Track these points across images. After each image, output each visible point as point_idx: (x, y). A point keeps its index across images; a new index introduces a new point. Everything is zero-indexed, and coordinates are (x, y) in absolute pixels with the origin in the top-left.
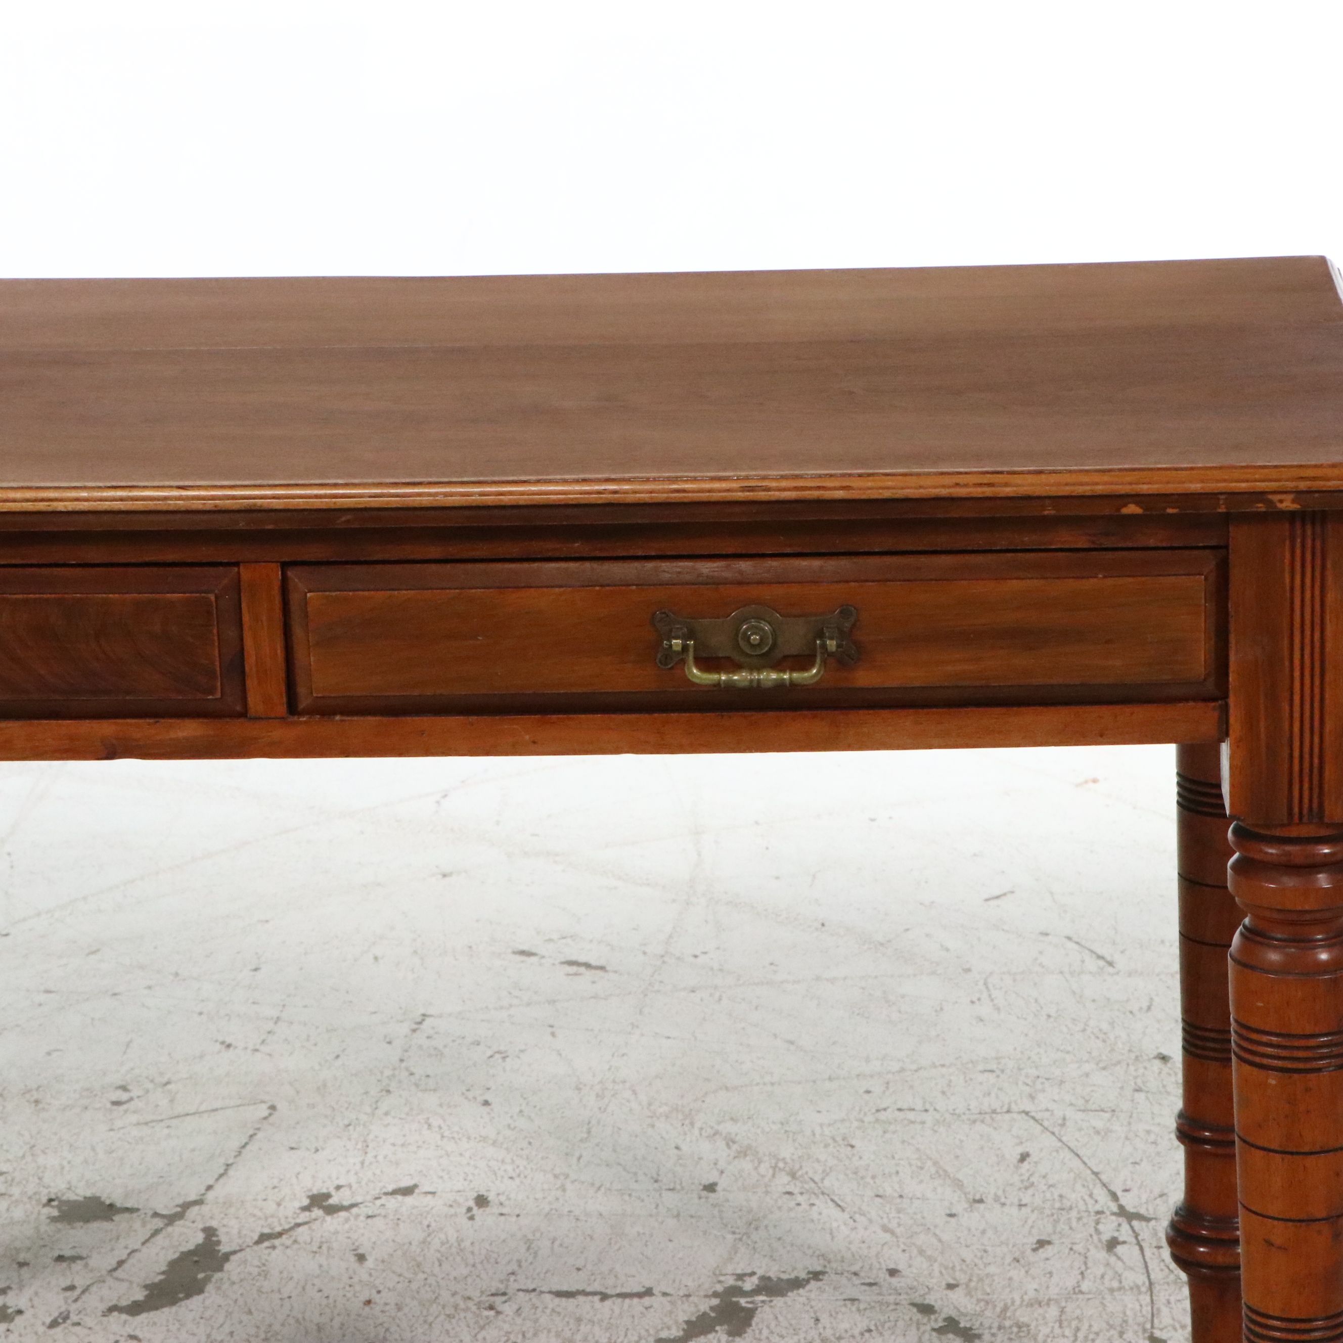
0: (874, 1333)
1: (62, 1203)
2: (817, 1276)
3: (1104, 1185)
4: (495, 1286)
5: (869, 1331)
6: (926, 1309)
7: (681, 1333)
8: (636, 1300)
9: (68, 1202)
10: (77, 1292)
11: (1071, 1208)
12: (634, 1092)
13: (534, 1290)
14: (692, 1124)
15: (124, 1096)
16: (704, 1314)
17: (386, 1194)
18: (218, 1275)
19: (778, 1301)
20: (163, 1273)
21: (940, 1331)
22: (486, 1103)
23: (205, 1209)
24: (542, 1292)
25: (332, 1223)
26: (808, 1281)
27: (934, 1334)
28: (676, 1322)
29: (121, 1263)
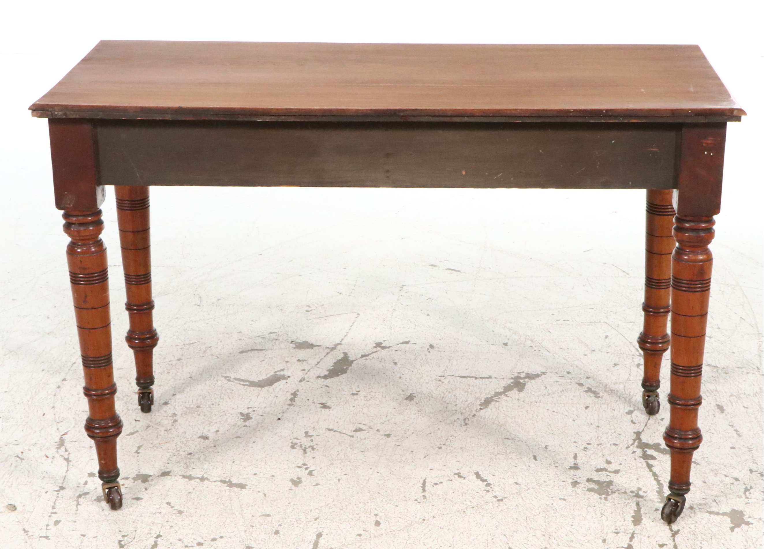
0: (565, 392)
1: (296, 343)
2: (544, 373)
3: (634, 346)
4: (440, 374)
5: (563, 391)
6: (581, 385)
7: (502, 390)
8: (486, 380)
9: (298, 342)
10: (306, 371)
11: (624, 354)
12: (476, 312)
13: (453, 376)
14: (497, 323)
15: (309, 309)
16: (509, 384)
17: (400, 343)
18: (350, 368)
19: (533, 381)
20: (332, 366)
21: (586, 391)
22: (428, 315)
23: (342, 346)
24: (456, 376)
25: (384, 352)
26: (541, 375)
27: (584, 392)
28: (501, 387)
29: (318, 363)
